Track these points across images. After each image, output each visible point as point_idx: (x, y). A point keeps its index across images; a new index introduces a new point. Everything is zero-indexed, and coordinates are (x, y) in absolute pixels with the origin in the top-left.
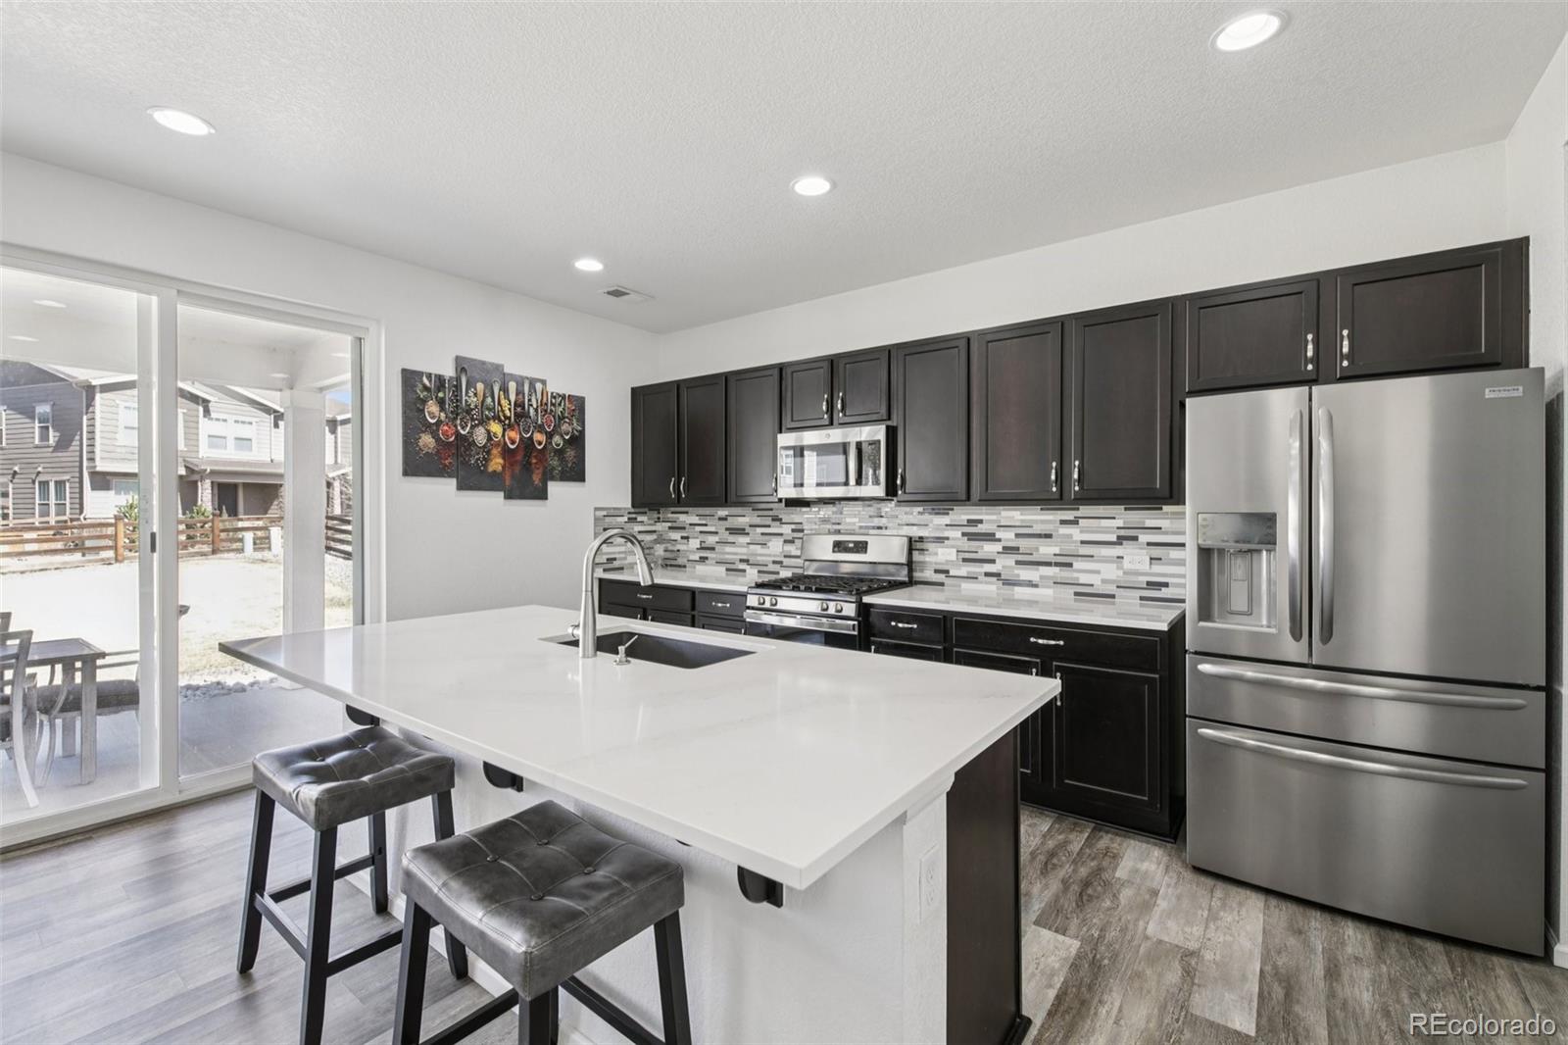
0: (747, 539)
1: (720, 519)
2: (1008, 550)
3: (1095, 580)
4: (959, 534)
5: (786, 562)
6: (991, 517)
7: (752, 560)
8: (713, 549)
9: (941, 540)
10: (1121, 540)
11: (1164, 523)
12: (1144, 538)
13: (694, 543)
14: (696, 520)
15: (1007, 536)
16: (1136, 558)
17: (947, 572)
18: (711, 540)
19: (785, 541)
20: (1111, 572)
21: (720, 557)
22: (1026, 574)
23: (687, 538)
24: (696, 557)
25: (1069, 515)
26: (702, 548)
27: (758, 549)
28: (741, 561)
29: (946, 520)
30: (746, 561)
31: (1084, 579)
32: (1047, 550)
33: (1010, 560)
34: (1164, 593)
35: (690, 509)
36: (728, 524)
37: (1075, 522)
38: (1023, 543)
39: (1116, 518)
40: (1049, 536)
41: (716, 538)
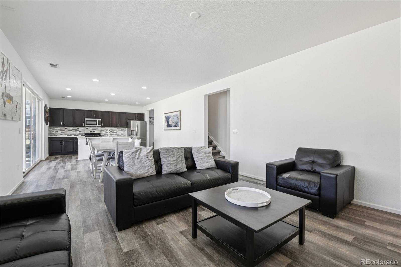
0: (72, 131)
1: (66, 128)
2: (111, 132)
3: (119, 134)
4: (105, 130)
5: (80, 134)
6: (109, 128)
7: (73, 134)
8: (64, 133)
9: (103, 131)
10: (121, 131)
11: (124, 129)
12: (123, 130)
13: (59, 132)
14: (60, 129)
15: (111, 130)
16: (122, 132)
17: (104, 134)
18: (63, 132)
19: (80, 131)
20: (120, 133)
21: (65, 134)
22: (113, 134)
23: (57, 131)
24: (60, 134)
25: (117, 128)
26: (61, 133)
27: (74, 133)
28: (71, 134)
29: (104, 129)
30: (72, 134)
31: (118, 134)
32: (115, 131)
33: (111, 133)
34: (125, 135)
35: (58, 127)
36: (67, 129)
37: (117, 129)
38: (112, 131)
39: (121, 129)
40: (115, 130)
41: (65, 131)
